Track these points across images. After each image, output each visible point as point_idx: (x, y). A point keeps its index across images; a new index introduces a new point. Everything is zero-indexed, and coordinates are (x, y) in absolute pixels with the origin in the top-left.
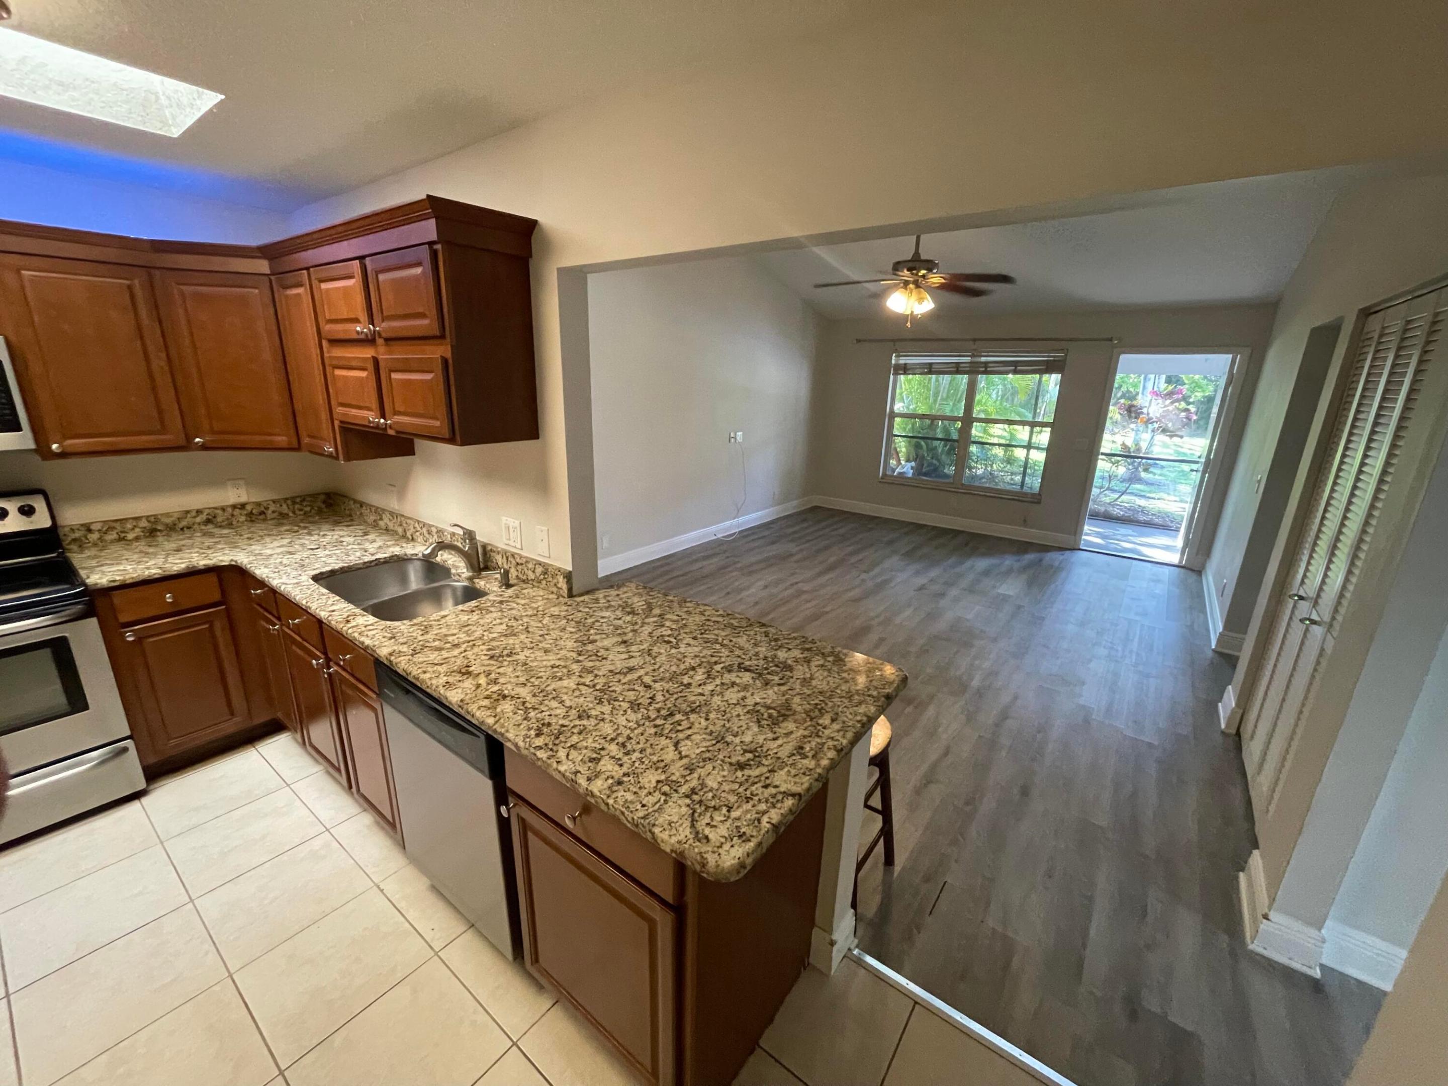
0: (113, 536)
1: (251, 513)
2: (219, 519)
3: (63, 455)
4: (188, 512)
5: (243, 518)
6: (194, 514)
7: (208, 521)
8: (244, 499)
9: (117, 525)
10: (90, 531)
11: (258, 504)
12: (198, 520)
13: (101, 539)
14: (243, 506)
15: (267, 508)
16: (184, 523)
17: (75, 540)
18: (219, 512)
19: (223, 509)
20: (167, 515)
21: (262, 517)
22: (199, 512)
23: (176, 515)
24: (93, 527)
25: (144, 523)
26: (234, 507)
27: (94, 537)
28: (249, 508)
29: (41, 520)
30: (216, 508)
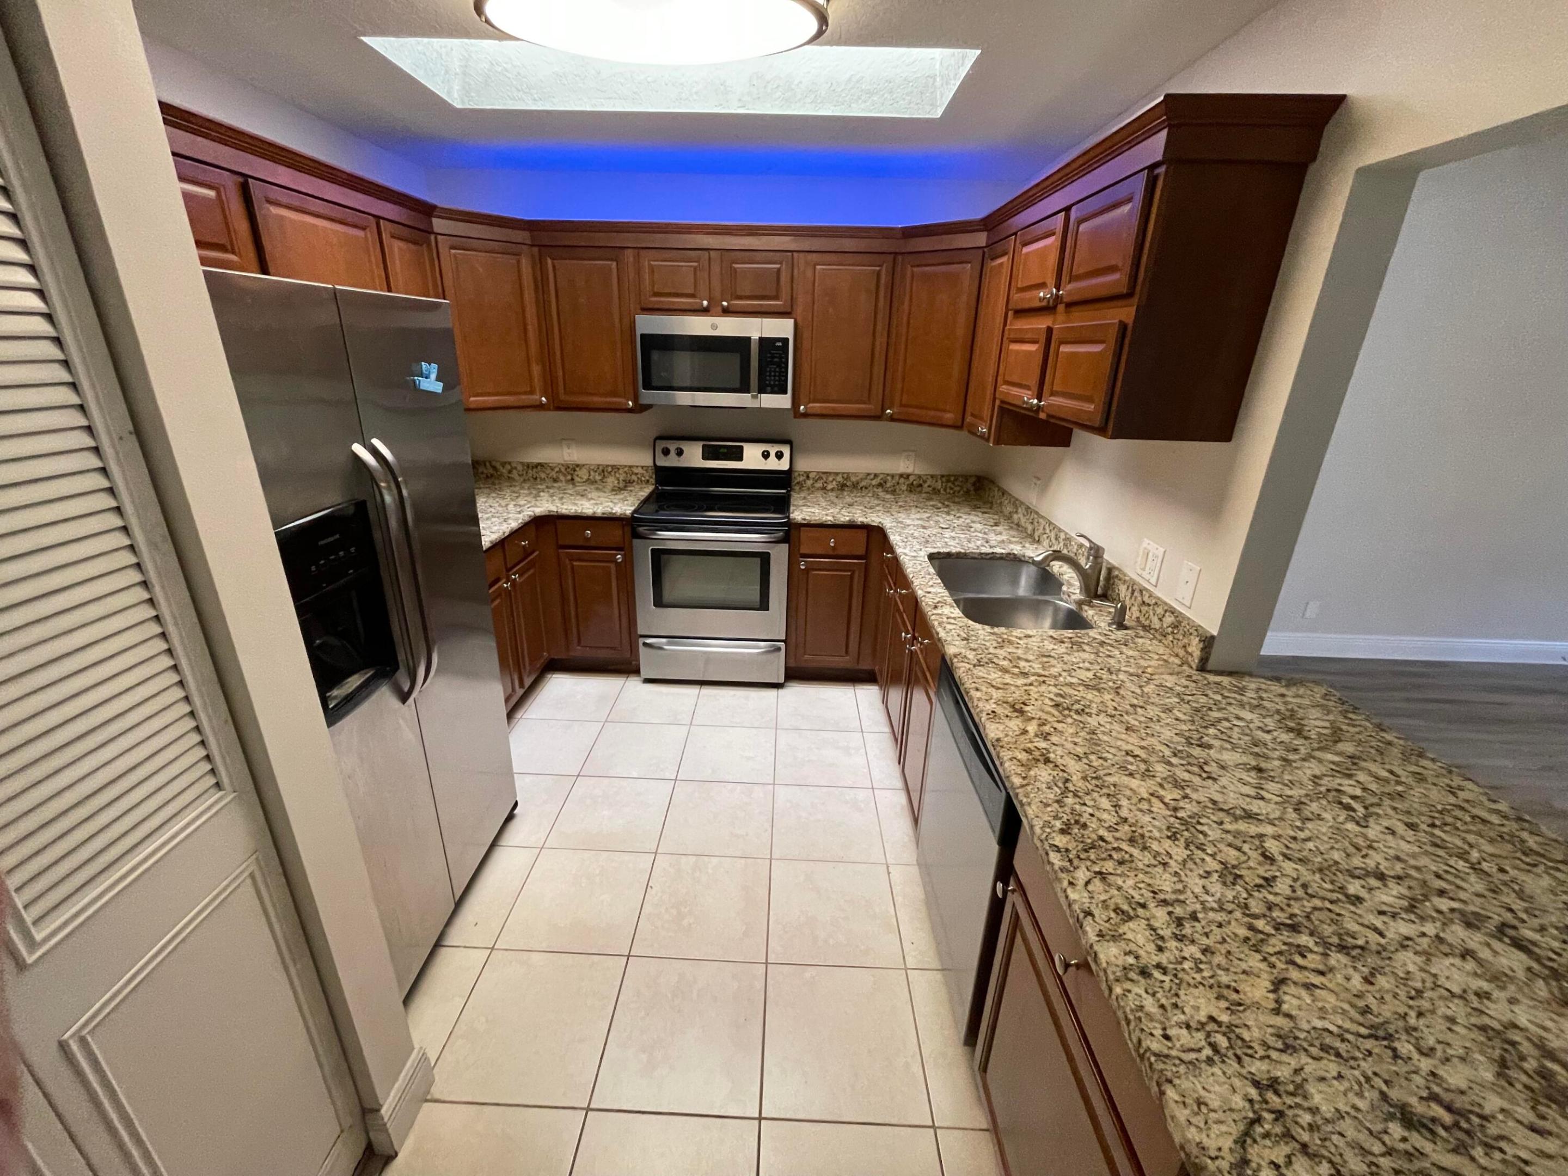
0: (819, 485)
1: (912, 484)
2: (888, 485)
3: (805, 415)
4: (868, 474)
5: (904, 488)
6: (872, 476)
7: (880, 485)
8: (910, 471)
9: (824, 477)
10: (808, 477)
11: (920, 477)
12: (874, 482)
13: (813, 485)
14: (908, 476)
15: (925, 482)
16: (863, 484)
17: (798, 483)
18: (889, 478)
19: (893, 476)
20: (855, 474)
21: (919, 489)
22: (876, 476)
23: (861, 476)
24: (811, 475)
25: (839, 478)
26: (901, 476)
27: (809, 483)
28: (911, 478)
29: (784, 465)
30: (888, 475)
